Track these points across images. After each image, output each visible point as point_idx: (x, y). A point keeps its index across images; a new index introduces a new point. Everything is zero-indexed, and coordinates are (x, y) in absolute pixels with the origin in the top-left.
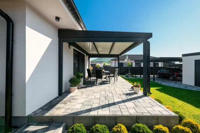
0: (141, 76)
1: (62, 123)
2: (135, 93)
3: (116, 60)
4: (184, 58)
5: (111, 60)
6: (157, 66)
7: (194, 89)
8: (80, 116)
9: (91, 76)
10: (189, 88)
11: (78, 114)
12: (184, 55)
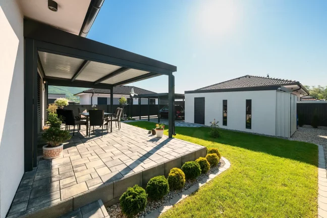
0: (140, 118)
1: (96, 202)
2: (159, 138)
3: (93, 93)
4: (187, 96)
5: (84, 92)
6: (153, 104)
7: (195, 126)
8: (124, 179)
9: (76, 122)
10: (191, 126)
11: (118, 177)
12: (186, 92)
